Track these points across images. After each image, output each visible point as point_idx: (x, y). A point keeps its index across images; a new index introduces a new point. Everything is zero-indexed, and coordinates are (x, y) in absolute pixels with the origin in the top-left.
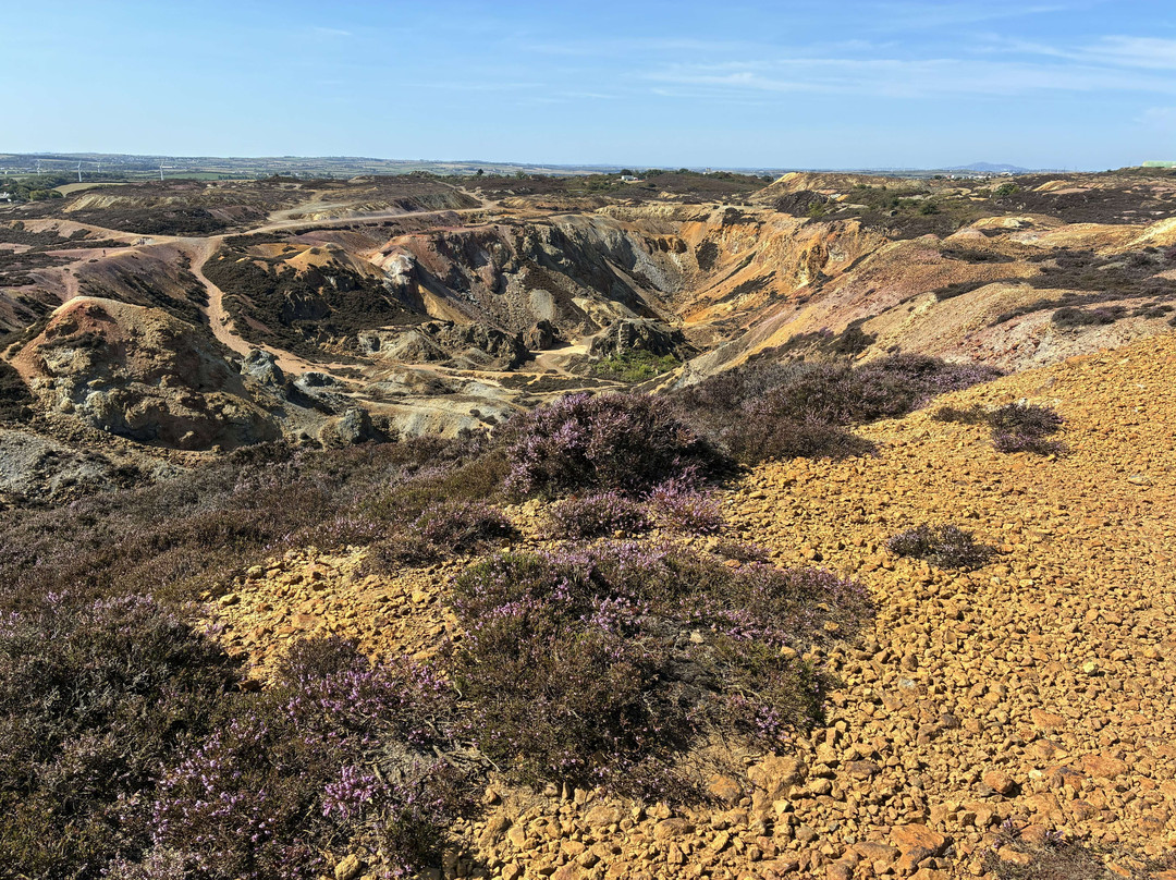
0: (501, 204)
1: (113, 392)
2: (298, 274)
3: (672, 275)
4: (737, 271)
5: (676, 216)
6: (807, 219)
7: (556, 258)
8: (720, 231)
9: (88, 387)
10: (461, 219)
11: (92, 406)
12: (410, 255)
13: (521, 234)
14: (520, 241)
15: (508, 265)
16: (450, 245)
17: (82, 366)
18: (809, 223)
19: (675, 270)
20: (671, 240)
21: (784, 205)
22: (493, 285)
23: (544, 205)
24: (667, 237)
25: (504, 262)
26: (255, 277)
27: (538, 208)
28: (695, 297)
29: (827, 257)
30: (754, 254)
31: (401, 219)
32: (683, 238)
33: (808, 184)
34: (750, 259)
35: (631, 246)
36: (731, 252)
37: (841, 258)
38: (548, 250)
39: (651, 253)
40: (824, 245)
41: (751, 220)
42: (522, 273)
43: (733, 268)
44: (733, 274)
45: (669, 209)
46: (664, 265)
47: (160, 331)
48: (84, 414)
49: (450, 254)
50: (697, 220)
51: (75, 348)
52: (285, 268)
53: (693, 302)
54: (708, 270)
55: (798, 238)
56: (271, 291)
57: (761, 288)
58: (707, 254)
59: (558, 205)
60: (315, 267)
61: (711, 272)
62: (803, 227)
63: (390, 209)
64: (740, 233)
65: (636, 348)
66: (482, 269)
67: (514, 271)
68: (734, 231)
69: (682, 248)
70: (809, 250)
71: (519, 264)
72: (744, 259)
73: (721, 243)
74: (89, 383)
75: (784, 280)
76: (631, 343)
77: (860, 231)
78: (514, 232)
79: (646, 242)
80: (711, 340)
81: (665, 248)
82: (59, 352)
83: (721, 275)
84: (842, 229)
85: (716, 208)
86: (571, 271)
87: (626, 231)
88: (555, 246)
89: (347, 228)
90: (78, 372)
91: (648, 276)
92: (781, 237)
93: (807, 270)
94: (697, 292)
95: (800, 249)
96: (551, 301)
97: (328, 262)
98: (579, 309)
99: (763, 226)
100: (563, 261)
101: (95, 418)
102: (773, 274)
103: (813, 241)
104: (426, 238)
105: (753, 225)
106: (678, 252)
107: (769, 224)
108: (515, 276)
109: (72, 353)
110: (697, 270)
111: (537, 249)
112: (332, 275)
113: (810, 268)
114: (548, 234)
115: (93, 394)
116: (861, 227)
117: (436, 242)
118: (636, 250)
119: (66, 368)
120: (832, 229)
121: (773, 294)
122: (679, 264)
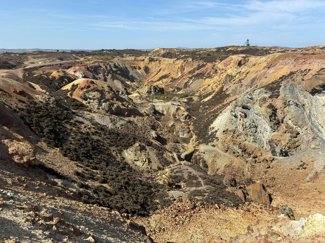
0: (85, 58)
1: (108, 103)
2: (57, 78)
3: (140, 76)
4: (157, 73)
5: (135, 60)
6: (176, 59)
7: (116, 71)
8: (149, 63)
9: (101, 102)
10: (78, 63)
11: (105, 107)
12: (83, 72)
13: (106, 65)
14: (106, 67)
15: (106, 74)
16: (90, 69)
17: (99, 96)
18: (177, 60)
19: (140, 74)
20: (136, 66)
21: (164, 56)
22: (104, 79)
23: (99, 58)
24: (135, 66)
25: (104, 73)
26: (45, 80)
27: (97, 59)
28: (148, 81)
29: (184, 68)
30: (161, 69)
31: (63, 63)
32: (139, 66)
33: (164, 51)
34: (160, 70)
35: (127, 68)
36: (153, 68)
37: (188, 68)
38: (114, 69)
39: (133, 70)
40: (183, 65)
41: (157, 60)
42: (110, 76)
43: (156, 73)
44: (156, 74)
45: (133, 58)
46: (136, 73)
47: (107, 86)
48: (103, 109)
49: (91, 71)
50: (141, 61)
51: (94, 91)
52: (52, 77)
53: (148, 82)
54: (148, 74)
55: (175, 63)
56: (51, 84)
57: (168, 77)
58: (147, 70)
59: (102, 58)
60: (60, 76)
61: (149, 74)
62: (175, 61)
63: (57, 60)
64: (155, 64)
65: (157, 92)
66: (100, 75)
67: (108, 75)
68: (153, 63)
69: (140, 68)
70: (180, 66)
71: (108, 73)
72: (158, 70)
73: (150, 66)
74: (102, 101)
75: (174, 74)
76: (156, 91)
77: (192, 61)
78: (104, 65)
79: (131, 67)
80: (169, 90)
81: (136, 69)
82: (91, 93)
83: (153, 75)
84: (188, 61)
85: (146, 57)
86: (121, 75)
87: (125, 64)
88: (116, 68)
89: (51, 66)
90: (98, 98)
91: (134, 76)
92: (169, 64)
93: (180, 72)
94: (148, 79)
95: (177, 66)
96: (120, 83)
97: (63, 75)
98: (128, 84)
99: (161, 62)
100: (118, 72)
101: (106, 110)
102: (170, 73)
103: (180, 64)
104: (83, 67)
105: (158, 61)
106: (139, 69)
107: (162, 61)
108: (108, 77)
109: (94, 93)
110: (145, 74)
111: (111, 69)
112: (66, 78)
113: (181, 71)
114: (113, 65)
115: (103, 104)
116: (193, 60)
117: (86, 68)
118: (129, 69)
119: (95, 97)
120: (185, 61)
121: (172, 78)
122: (140, 73)
